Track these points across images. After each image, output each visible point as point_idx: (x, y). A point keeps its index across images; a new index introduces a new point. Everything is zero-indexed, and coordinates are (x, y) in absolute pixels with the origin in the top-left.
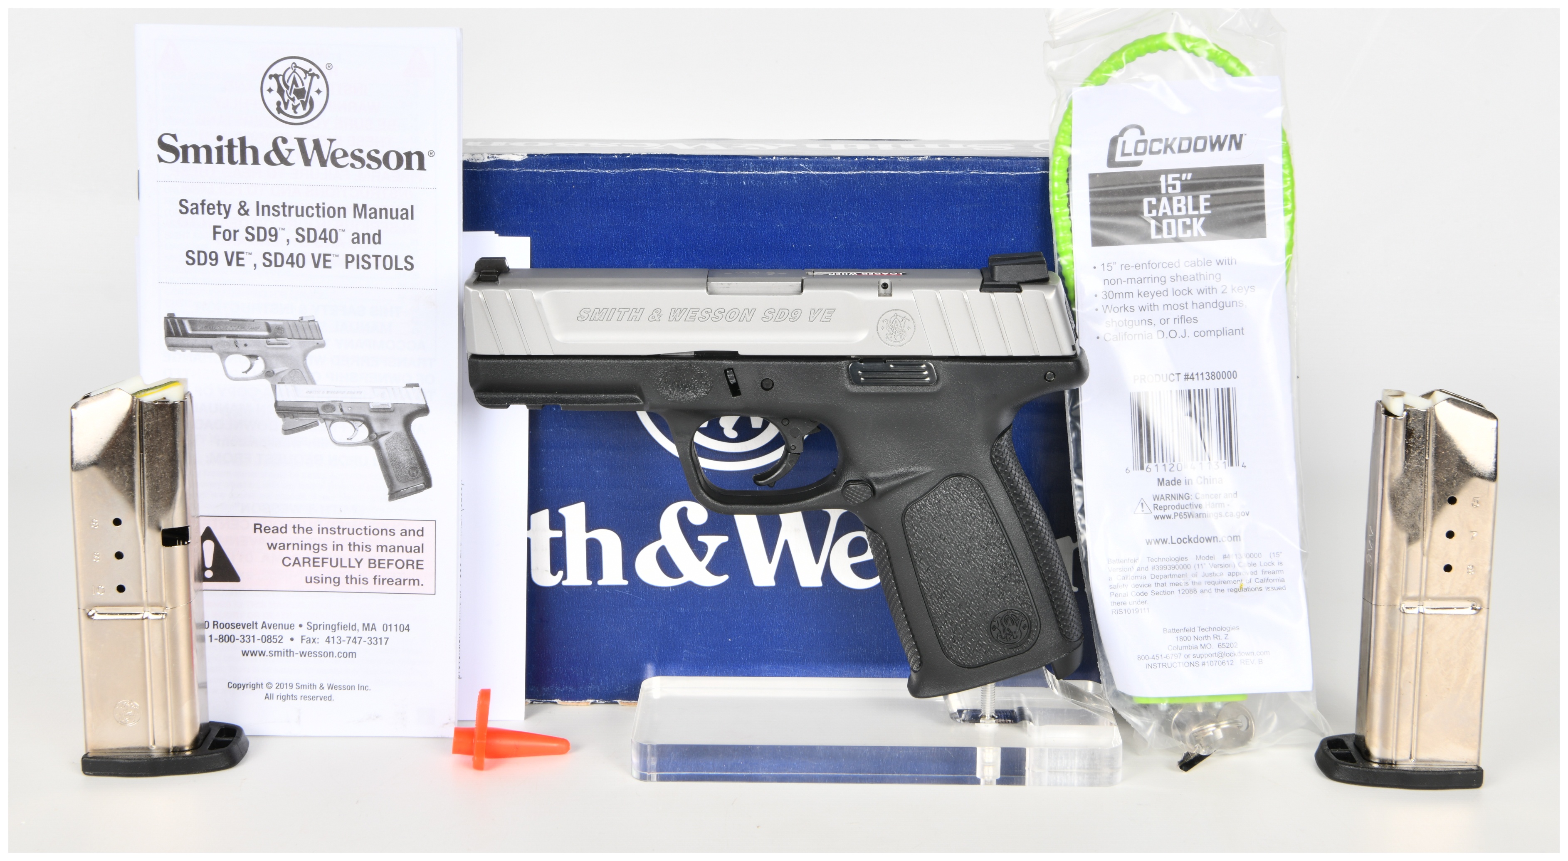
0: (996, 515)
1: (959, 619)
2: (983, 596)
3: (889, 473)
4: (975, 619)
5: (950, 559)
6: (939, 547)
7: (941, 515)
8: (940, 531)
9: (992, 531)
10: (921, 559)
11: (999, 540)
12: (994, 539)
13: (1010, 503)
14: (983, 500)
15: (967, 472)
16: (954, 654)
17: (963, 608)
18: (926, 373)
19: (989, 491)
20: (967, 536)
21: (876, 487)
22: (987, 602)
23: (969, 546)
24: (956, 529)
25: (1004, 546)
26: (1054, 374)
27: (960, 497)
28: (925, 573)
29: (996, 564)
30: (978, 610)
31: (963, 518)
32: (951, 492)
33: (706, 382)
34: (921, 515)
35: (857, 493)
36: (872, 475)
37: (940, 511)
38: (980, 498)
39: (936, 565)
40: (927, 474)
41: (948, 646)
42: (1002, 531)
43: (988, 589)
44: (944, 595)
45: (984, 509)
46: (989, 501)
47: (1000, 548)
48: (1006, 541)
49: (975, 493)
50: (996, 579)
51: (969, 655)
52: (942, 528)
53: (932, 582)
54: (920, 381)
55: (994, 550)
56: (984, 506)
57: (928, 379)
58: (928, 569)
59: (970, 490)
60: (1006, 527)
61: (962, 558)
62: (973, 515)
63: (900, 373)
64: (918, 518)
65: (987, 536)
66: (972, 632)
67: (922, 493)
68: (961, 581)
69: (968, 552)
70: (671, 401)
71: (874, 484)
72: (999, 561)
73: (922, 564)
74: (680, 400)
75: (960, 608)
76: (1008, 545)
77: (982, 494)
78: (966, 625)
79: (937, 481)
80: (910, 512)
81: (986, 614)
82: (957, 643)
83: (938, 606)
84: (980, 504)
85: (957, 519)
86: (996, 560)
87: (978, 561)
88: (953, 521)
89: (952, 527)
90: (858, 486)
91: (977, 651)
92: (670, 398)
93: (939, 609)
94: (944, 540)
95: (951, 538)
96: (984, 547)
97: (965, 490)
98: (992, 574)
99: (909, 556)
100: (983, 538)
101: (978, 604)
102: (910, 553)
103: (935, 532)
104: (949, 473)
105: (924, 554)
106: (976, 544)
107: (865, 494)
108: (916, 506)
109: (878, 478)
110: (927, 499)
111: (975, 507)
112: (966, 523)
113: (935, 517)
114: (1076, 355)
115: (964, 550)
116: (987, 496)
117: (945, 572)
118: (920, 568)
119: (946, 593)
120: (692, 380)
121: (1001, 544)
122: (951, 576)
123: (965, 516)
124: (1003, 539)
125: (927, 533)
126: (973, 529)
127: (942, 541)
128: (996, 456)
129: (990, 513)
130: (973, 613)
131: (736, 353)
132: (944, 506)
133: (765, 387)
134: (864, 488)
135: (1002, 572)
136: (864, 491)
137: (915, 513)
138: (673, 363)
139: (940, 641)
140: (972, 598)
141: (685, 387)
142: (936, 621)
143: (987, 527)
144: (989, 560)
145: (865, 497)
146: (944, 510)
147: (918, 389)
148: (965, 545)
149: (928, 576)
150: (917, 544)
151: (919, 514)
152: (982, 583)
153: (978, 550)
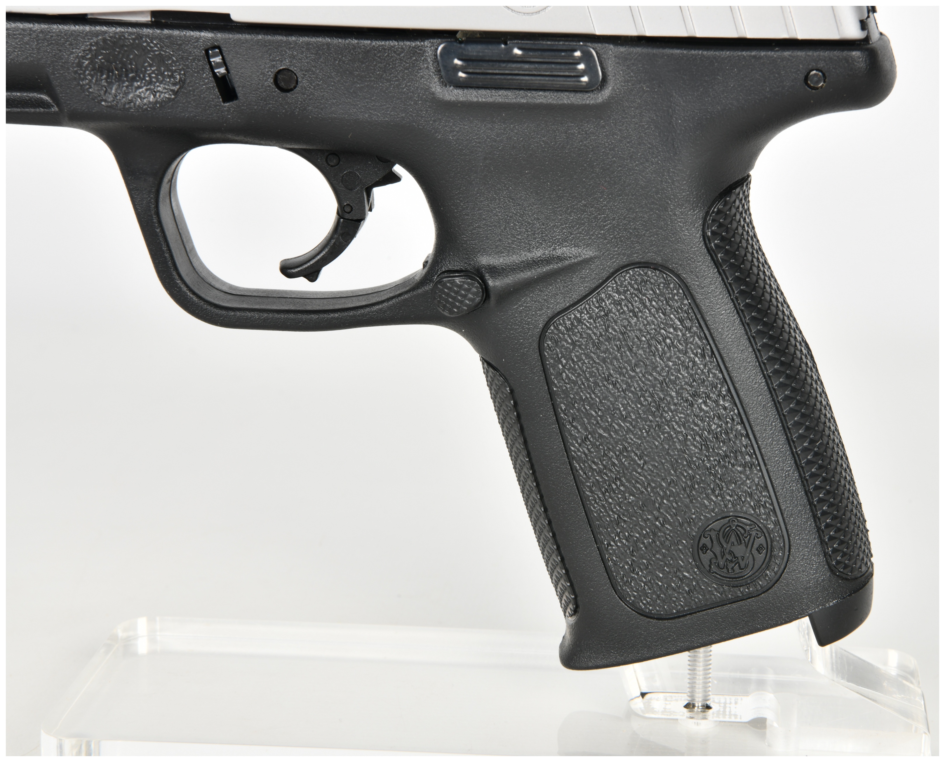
0: (711, 342)
1: (642, 530)
2: (684, 490)
3: (515, 259)
4: (670, 531)
5: (624, 420)
6: (605, 398)
7: (609, 339)
8: (608, 369)
9: (702, 371)
10: (574, 419)
11: (716, 387)
12: (707, 387)
13: (738, 321)
14: (688, 314)
15: (659, 260)
16: (632, 595)
17: (648, 511)
18: (581, 66)
19: (699, 297)
20: (656, 379)
21: (491, 283)
22: (691, 501)
23: (660, 398)
24: (636, 365)
25: (724, 400)
26: (824, 74)
27: (645, 307)
28: (580, 445)
29: (709, 433)
30: (676, 515)
31: (650, 346)
32: (629, 296)
33: (173, 72)
34: (574, 338)
35: (457, 293)
36: (485, 260)
37: (607, 330)
38: (681, 309)
39: (601, 431)
40: (587, 261)
41: (622, 579)
42: (721, 372)
43: (694, 477)
44: (614, 487)
45: (689, 329)
46: (699, 316)
47: (716, 402)
48: (729, 390)
49: (673, 299)
50: (709, 460)
51: (658, 596)
52: (612, 363)
53: (594, 462)
54: (570, 82)
55: (706, 405)
56: (688, 324)
57: (585, 79)
58: (586, 438)
59: (662, 294)
60: (729, 365)
61: (646, 420)
62: (668, 341)
63: (532, 66)
64: (568, 343)
65: (694, 380)
66: (664, 555)
67: (575, 297)
68: (645, 463)
69: (658, 407)
70: (107, 106)
71: (487, 276)
72: (714, 427)
73: (576, 428)
74: (124, 105)
75: (643, 511)
76: (732, 397)
77: (686, 302)
78: (654, 541)
79: (605, 275)
80: (553, 332)
81: (689, 523)
82: (638, 574)
83: (603, 506)
84: (681, 321)
85: (638, 348)
86: (710, 426)
87: (676, 427)
88: (630, 350)
89: (629, 362)
90: (458, 280)
91: (674, 589)
92: (105, 101)
93: (606, 511)
94: (614, 385)
95: (627, 383)
96: (687, 400)
97: (655, 293)
98: (701, 450)
99: (552, 413)
100: (686, 383)
101: (674, 505)
102: (555, 407)
103: (598, 369)
104: (625, 260)
105: (579, 410)
106: (674, 394)
107: (470, 296)
108: (563, 320)
109: (495, 267)
110: (585, 307)
111: (672, 326)
112: (654, 355)
113: (600, 342)
114: (867, 39)
115: (650, 405)
116: (695, 305)
117: (617, 443)
118: (571, 435)
119: (618, 483)
120: (145, 68)
121: (719, 395)
122: (627, 451)
123: (653, 342)
124: (722, 386)
125: (584, 372)
126: (668, 366)
127: (611, 387)
128: (713, 232)
129: (700, 339)
130: (666, 520)
131: (226, 17)
132: (616, 322)
133: (282, 84)
134: (468, 284)
135: (720, 448)
136: (468, 290)
137: (563, 334)
138: (105, 32)
139: (607, 569)
140: (665, 493)
141: (134, 79)
142: (601, 533)
143: (694, 362)
144: (696, 425)
145: (470, 300)
146: (615, 331)
147: (567, 99)
148: (652, 396)
149: (586, 451)
150: (566, 393)
151: (569, 336)
152: (684, 466)
153: (675, 404)
